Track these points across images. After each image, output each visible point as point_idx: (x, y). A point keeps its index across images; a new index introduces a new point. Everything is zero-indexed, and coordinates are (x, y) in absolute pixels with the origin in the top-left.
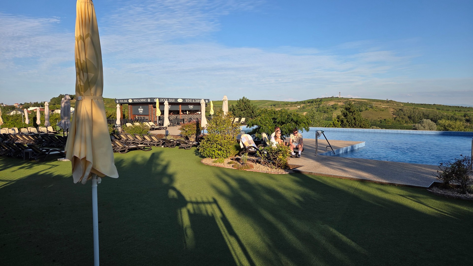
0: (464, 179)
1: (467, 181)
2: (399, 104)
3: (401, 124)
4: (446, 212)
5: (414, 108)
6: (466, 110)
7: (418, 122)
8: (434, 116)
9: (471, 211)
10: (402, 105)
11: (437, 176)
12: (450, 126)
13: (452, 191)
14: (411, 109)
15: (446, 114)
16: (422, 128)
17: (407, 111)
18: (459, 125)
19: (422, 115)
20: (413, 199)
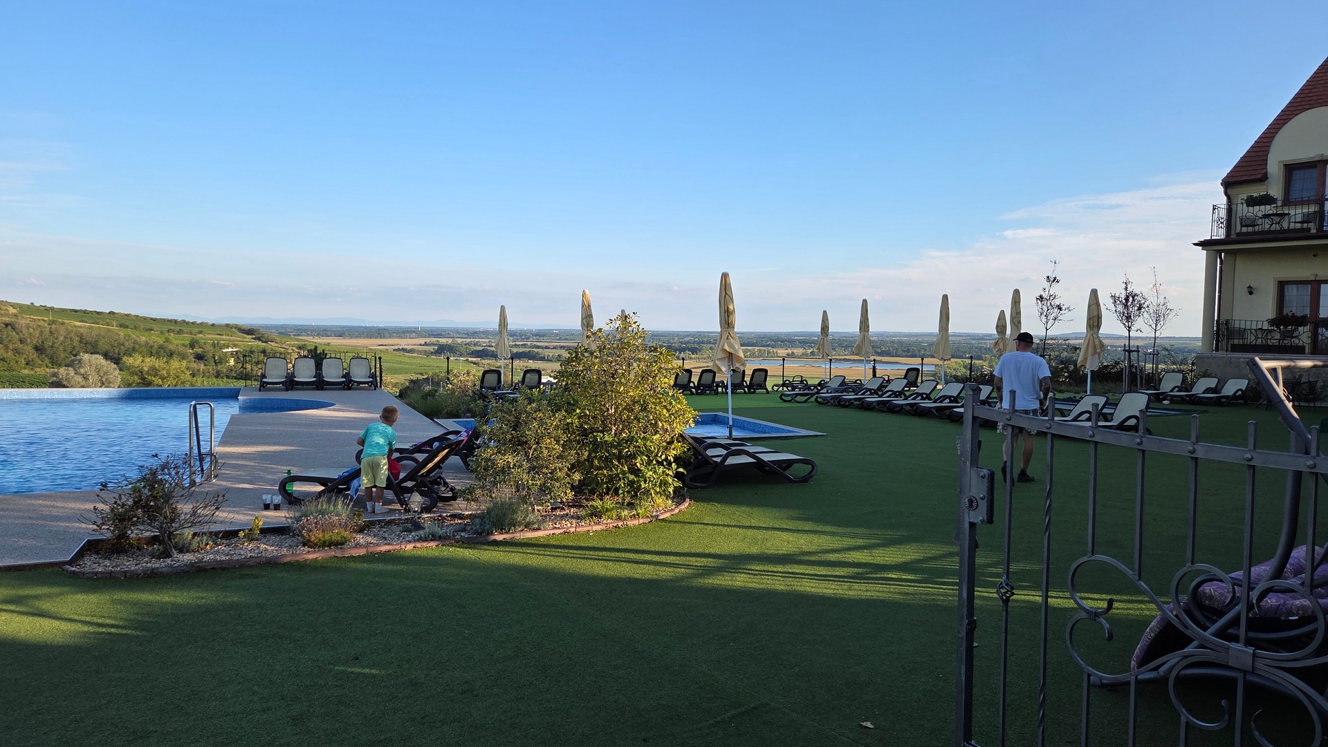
0: (166, 518)
1: (173, 521)
2: (3, 307)
3: (10, 369)
4: (113, 622)
5: (54, 322)
6: (195, 330)
7: (68, 361)
8: (113, 346)
9: (179, 600)
10: (12, 311)
11: (95, 523)
12: (154, 371)
13: (138, 556)
14: (41, 323)
15: (143, 339)
16: (79, 379)
17: (31, 330)
18: (178, 370)
19: (76, 343)
20: (18, 609)
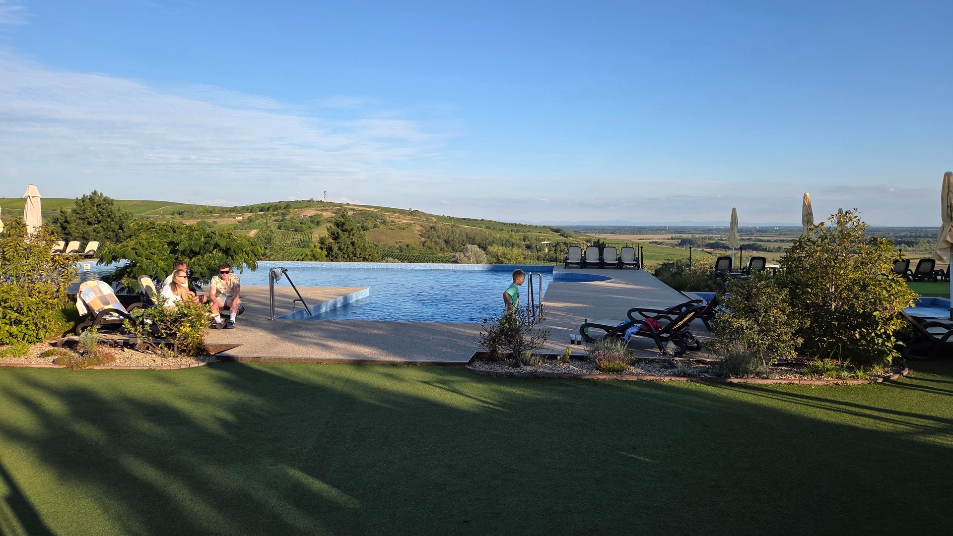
0: (517, 343)
1: (520, 345)
2: (430, 218)
3: (433, 253)
4: (491, 401)
5: (454, 226)
6: (526, 230)
7: (460, 249)
8: (483, 240)
9: (525, 394)
10: (434, 220)
11: (480, 342)
12: (504, 255)
13: (502, 364)
14: (448, 227)
15: (498, 235)
16: (466, 259)
17: (443, 231)
18: (517, 255)
19: (464, 238)
20: (444, 387)
